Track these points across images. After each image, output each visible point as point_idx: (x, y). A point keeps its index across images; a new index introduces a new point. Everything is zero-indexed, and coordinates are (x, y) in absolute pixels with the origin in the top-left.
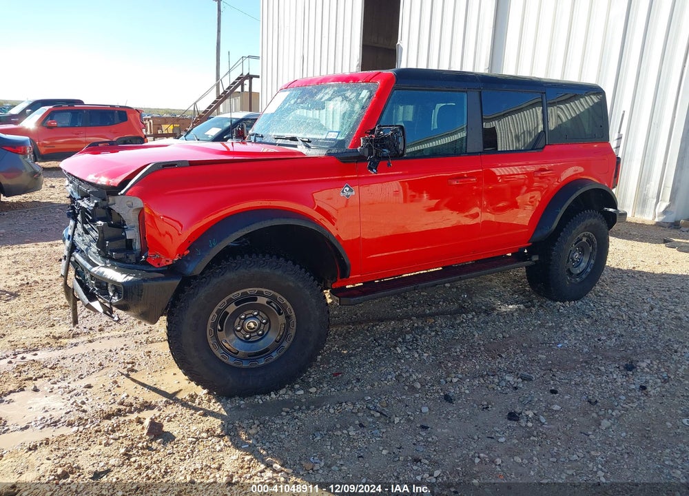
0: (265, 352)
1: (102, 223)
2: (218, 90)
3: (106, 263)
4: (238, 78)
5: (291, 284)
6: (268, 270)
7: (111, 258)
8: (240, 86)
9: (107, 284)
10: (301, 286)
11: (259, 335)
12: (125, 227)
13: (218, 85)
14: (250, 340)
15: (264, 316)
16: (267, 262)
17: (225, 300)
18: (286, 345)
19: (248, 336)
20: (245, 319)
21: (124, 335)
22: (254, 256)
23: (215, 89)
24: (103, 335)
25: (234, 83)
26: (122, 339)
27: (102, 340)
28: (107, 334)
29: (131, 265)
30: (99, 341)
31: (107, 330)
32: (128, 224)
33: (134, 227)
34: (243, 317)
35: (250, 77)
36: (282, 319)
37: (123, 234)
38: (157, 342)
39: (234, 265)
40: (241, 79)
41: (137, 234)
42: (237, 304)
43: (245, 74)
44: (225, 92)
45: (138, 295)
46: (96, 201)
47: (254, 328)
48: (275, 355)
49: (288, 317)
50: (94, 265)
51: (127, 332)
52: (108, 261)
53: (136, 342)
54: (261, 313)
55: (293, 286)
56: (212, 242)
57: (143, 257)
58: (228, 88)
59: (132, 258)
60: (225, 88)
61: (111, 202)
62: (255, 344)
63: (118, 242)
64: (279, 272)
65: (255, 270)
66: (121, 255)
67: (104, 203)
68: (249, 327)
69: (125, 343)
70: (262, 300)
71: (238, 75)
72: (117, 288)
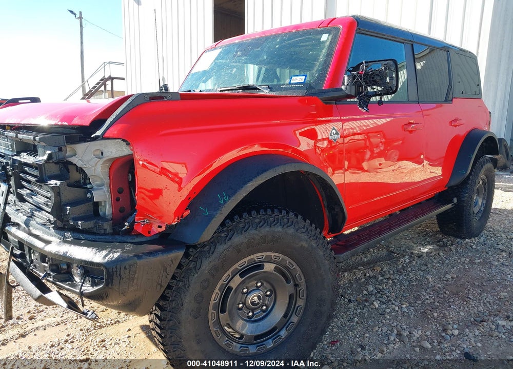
0: (272, 332)
1: (58, 183)
2: (84, 90)
3: (64, 237)
4: (102, 80)
5: (304, 244)
6: (280, 229)
7: (74, 230)
8: (103, 86)
9: (69, 266)
10: (315, 245)
11: (264, 311)
12: (89, 186)
13: (83, 87)
14: (253, 319)
15: (269, 287)
16: (278, 219)
17: (229, 272)
18: (295, 319)
19: (251, 314)
20: (248, 293)
21: (62, 322)
22: (262, 212)
23: (81, 90)
24: (36, 325)
25: (98, 83)
26: (62, 327)
27: (36, 332)
28: (40, 323)
29: (107, 237)
30: (33, 333)
31: (39, 317)
32: (95, 182)
33: (103, 185)
34: (245, 290)
35: (111, 79)
36: (290, 288)
37: (89, 195)
38: (106, 326)
39: (241, 225)
40: (104, 81)
41: (108, 195)
42: (242, 276)
43: (107, 76)
44: (91, 91)
45: (129, 279)
46: (49, 152)
47: (258, 303)
48: (283, 333)
49: (296, 285)
50: (48, 242)
51: (65, 317)
52: (68, 234)
53: (81, 330)
54: (265, 284)
55: (306, 246)
56: (222, 196)
57: (127, 224)
58: (94, 87)
59: (107, 226)
60: (91, 87)
61: (68, 153)
62: (261, 323)
63: (82, 206)
64: (291, 231)
65: (265, 230)
66: (89, 224)
67: (61, 155)
68: (253, 303)
69: (67, 332)
70: (269, 267)
71: (101, 77)
72: (89, 270)
